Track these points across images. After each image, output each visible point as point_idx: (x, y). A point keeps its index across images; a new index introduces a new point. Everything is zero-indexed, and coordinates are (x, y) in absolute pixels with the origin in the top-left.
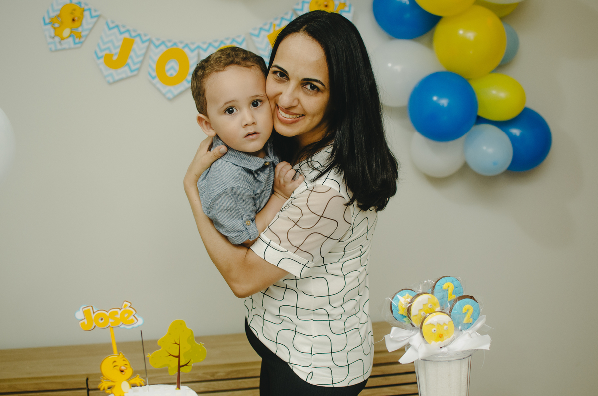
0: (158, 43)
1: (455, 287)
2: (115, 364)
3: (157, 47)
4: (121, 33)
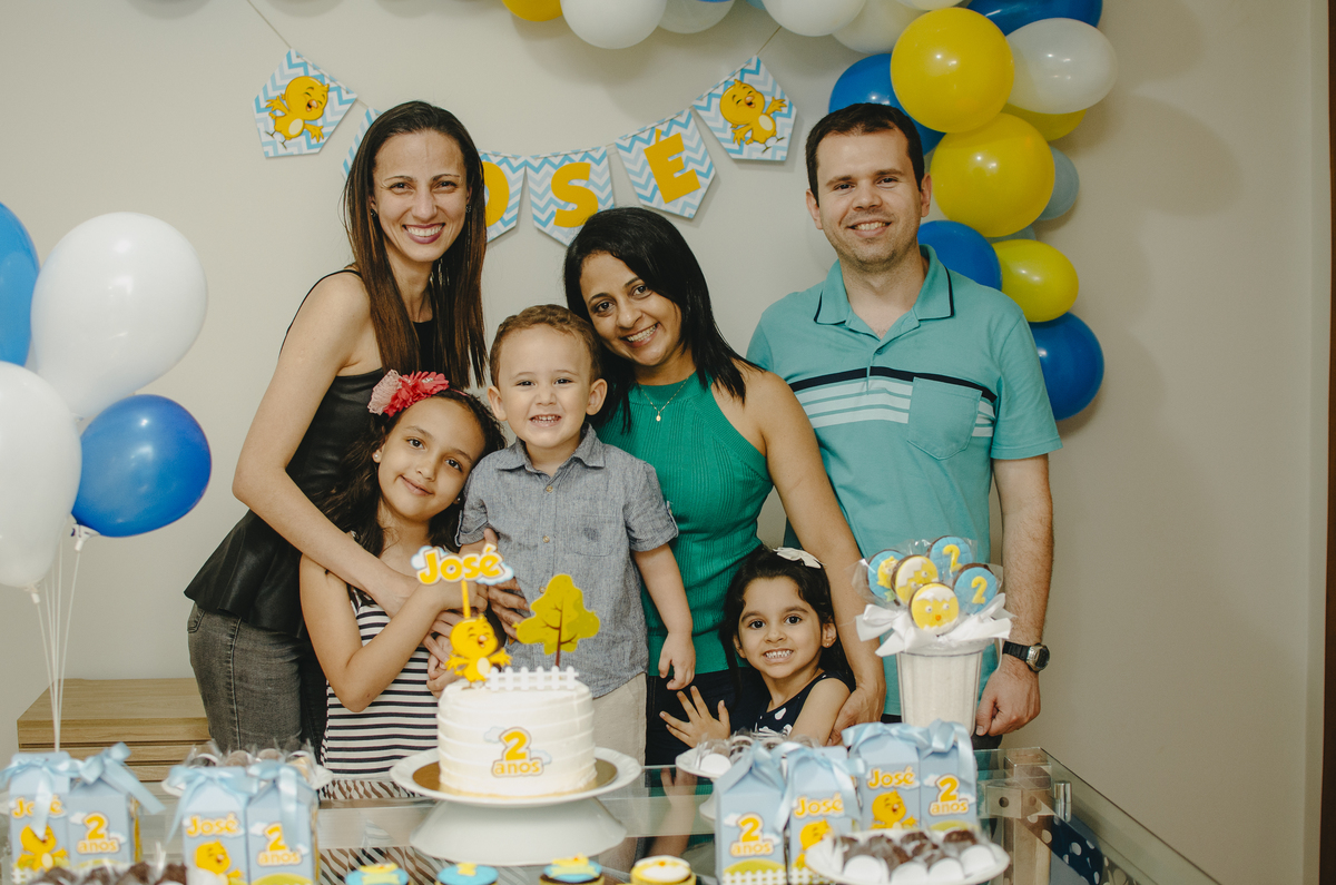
1: (961, 553)
2: (471, 632)
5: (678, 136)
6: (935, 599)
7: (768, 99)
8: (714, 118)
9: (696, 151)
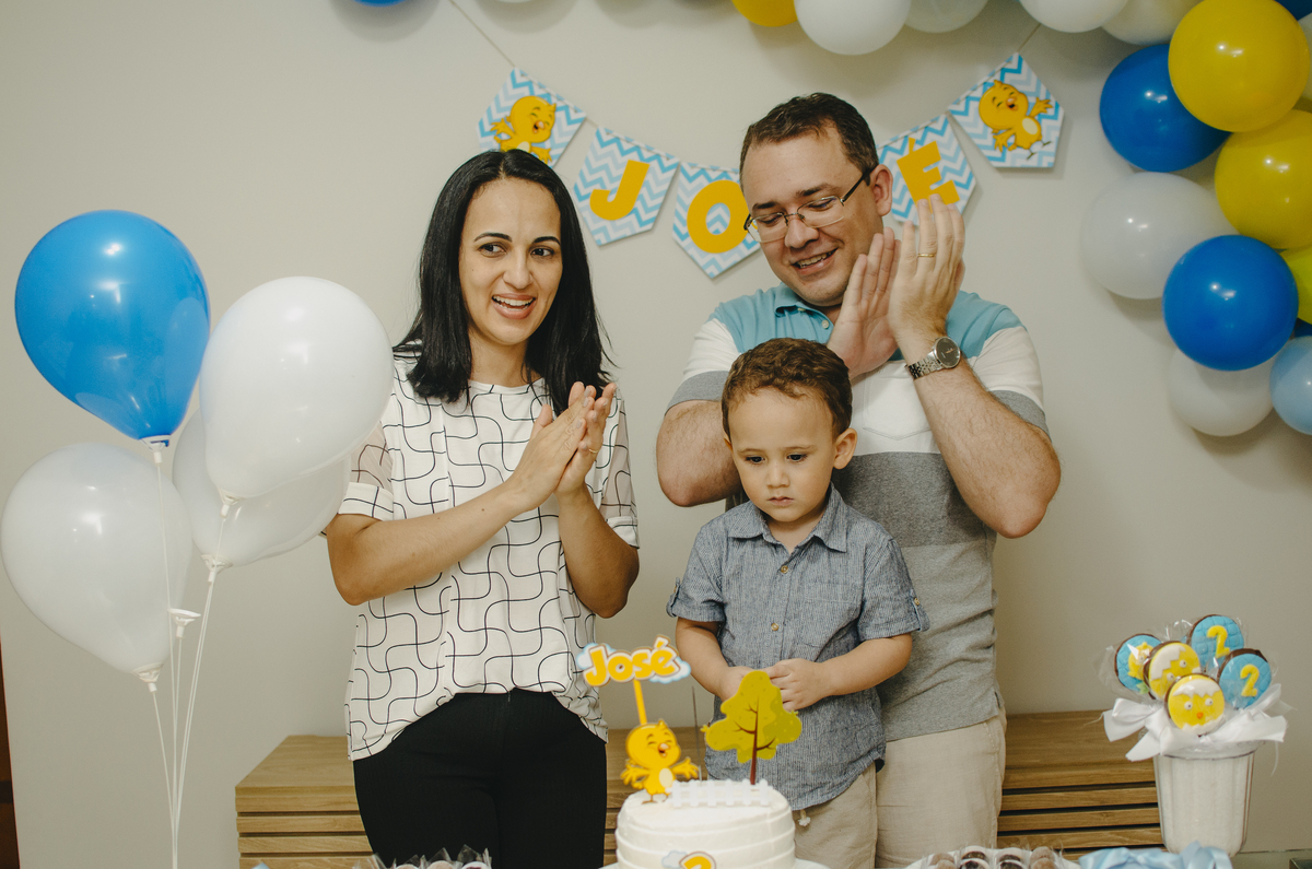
0: (692, 172)
1: (1230, 635)
2: (651, 739)
3: (691, 179)
4: (624, 153)
5: (934, 145)
6: (1196, 695)
7: (1032, 100)
8: (973, 123)
9: (953, 160)
